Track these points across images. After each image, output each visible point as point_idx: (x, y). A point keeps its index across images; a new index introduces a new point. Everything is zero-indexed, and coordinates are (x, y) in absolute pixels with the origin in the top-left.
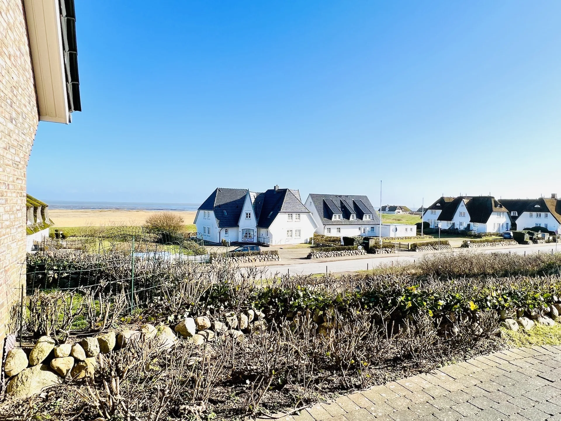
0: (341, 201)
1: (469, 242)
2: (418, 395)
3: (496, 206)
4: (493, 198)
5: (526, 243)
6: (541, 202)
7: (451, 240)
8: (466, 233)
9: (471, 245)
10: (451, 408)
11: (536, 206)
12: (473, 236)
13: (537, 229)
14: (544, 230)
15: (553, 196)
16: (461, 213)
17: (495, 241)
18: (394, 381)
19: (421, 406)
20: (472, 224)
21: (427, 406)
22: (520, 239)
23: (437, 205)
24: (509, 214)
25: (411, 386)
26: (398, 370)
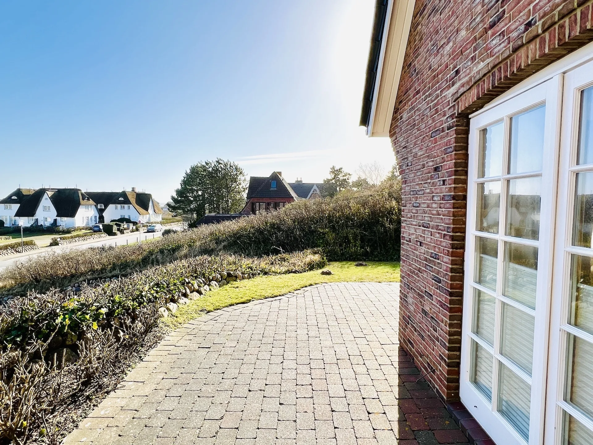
1: (59, 240)
2: (121, 417)
3: (83, 199)
4: (80, 190)
5: (115, 234)
6: (124, 194)
7: (36, 239)
8: (52, 229)
9: (62, 242)
10: (157, 410)
11: (120, 199)
12: (61, 232)
13: (122, 220)
14: (128, 221)
15: (133, 190)
16: (45, 207)
17: (85, 235)
18: (85, 417)
19: (130, 426)
20: (58, 218)
21: (136, 421)
22: (109, 231)
23: (13, 198)
24: (96, 206)
25: (108, 412)
26: (82, 403)
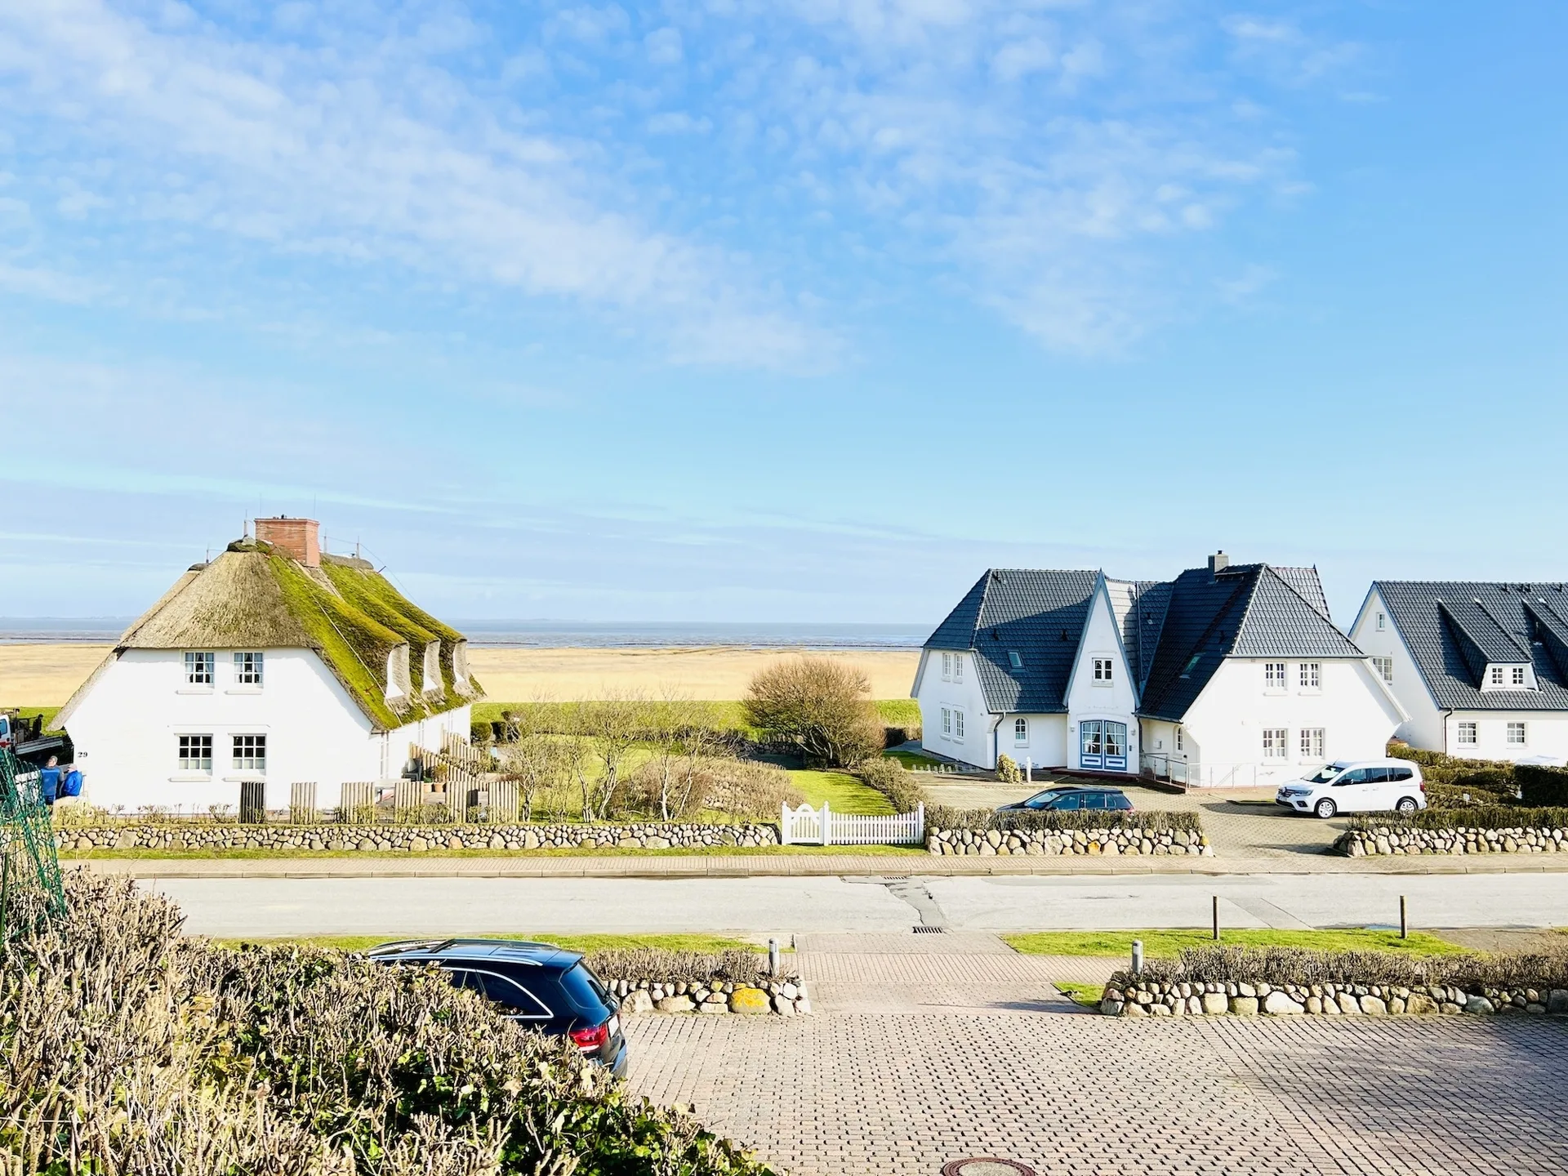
0: (1525, 607)
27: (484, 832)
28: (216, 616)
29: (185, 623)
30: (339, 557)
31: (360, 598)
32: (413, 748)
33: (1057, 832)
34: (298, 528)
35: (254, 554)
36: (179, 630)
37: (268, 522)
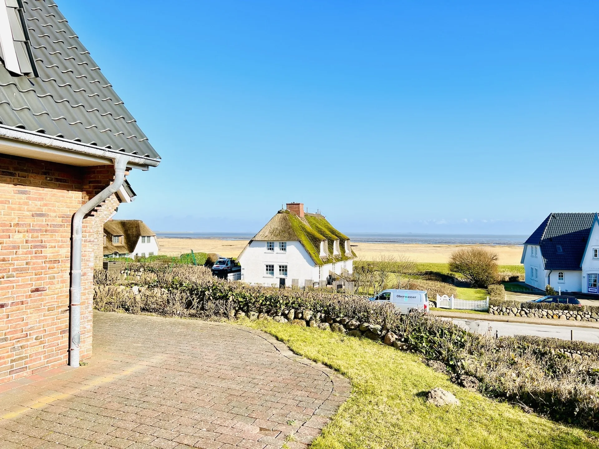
27: (342, 296)
28: (274, 232)
29: (267, 234)
30: (311, 214)
31: (316, 226)
32: (330, 272)
33: (540, 310)
34: (297, 206)
35: (284, 214)
36: (265, 236)
37: (289, 204)
